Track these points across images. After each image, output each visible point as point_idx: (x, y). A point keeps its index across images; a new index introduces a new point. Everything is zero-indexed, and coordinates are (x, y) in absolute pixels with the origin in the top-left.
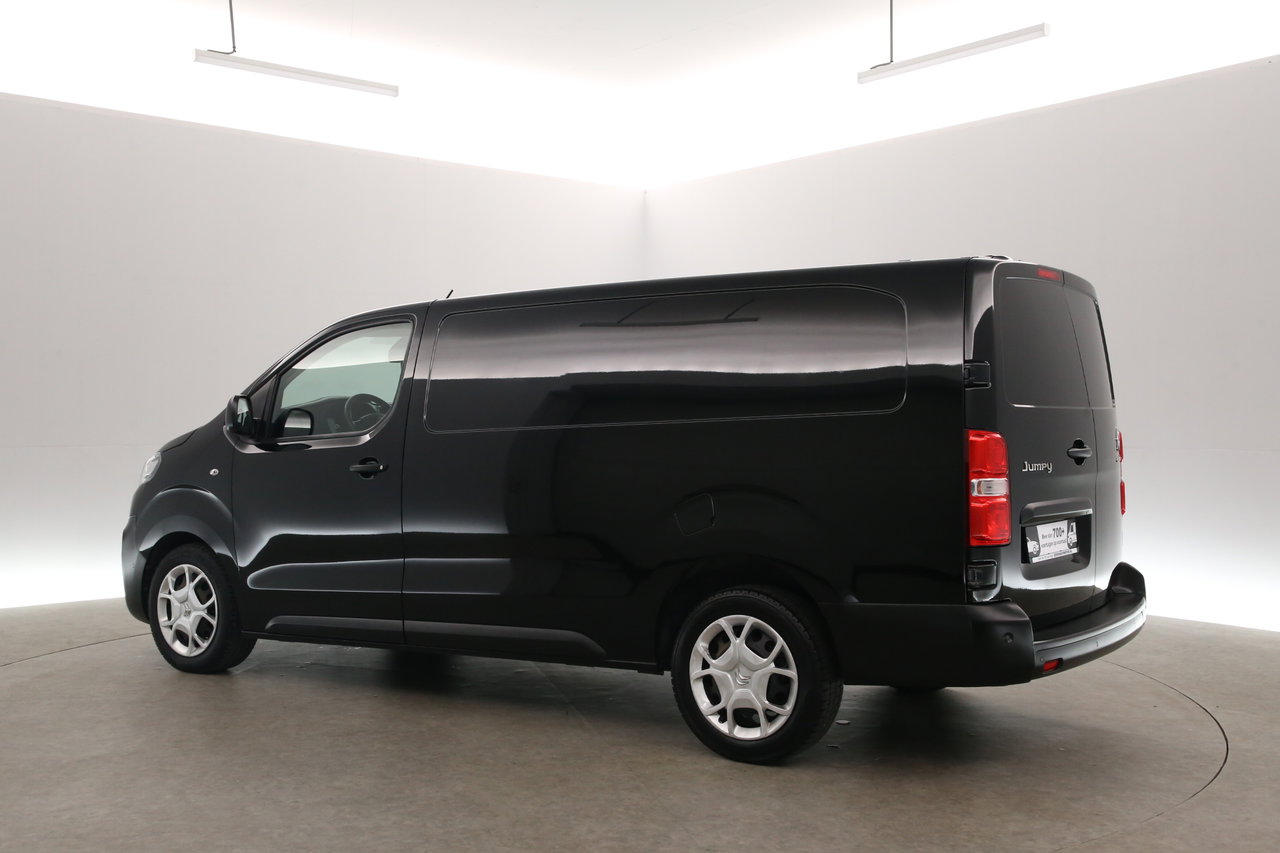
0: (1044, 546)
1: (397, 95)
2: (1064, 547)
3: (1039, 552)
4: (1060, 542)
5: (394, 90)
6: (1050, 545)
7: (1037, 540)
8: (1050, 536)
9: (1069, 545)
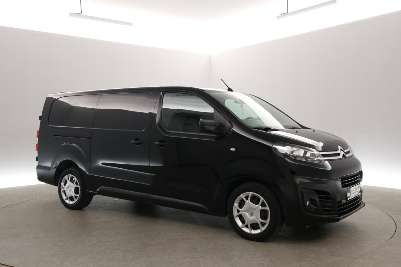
1: (132, 26)
5: (131, 24)
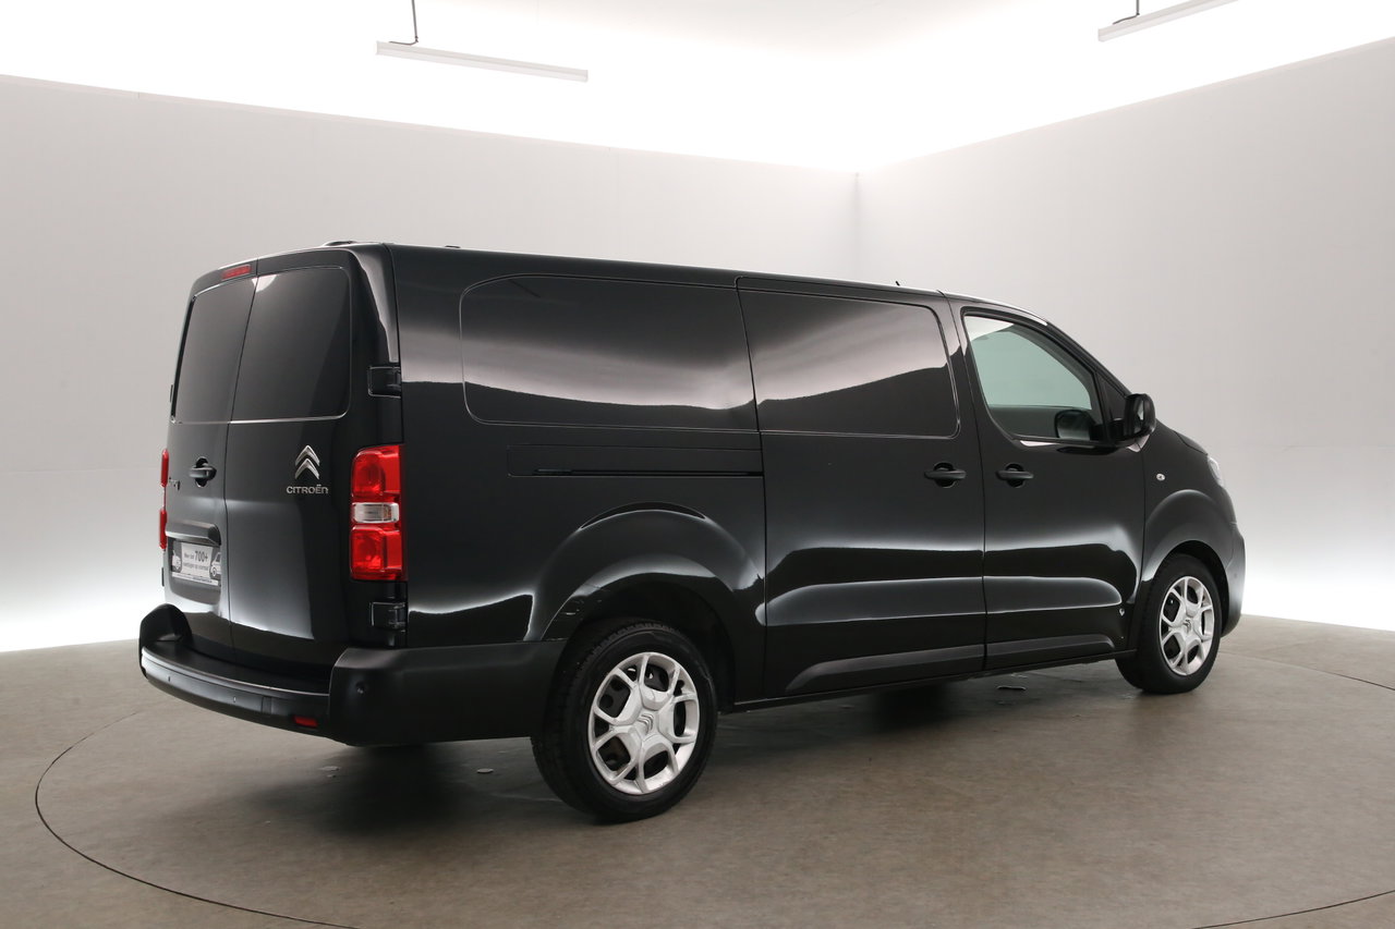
0: (186, 565)
2: (206, 574)
3: (180, 568)
4: (202, 567)
5: (583, 75)
6: (192, 566)
7: (180, 557)
8: (192, 557)
9: (211, 574)
